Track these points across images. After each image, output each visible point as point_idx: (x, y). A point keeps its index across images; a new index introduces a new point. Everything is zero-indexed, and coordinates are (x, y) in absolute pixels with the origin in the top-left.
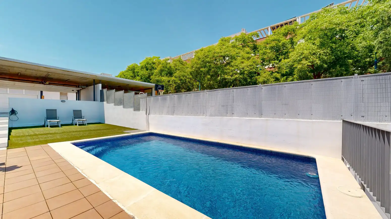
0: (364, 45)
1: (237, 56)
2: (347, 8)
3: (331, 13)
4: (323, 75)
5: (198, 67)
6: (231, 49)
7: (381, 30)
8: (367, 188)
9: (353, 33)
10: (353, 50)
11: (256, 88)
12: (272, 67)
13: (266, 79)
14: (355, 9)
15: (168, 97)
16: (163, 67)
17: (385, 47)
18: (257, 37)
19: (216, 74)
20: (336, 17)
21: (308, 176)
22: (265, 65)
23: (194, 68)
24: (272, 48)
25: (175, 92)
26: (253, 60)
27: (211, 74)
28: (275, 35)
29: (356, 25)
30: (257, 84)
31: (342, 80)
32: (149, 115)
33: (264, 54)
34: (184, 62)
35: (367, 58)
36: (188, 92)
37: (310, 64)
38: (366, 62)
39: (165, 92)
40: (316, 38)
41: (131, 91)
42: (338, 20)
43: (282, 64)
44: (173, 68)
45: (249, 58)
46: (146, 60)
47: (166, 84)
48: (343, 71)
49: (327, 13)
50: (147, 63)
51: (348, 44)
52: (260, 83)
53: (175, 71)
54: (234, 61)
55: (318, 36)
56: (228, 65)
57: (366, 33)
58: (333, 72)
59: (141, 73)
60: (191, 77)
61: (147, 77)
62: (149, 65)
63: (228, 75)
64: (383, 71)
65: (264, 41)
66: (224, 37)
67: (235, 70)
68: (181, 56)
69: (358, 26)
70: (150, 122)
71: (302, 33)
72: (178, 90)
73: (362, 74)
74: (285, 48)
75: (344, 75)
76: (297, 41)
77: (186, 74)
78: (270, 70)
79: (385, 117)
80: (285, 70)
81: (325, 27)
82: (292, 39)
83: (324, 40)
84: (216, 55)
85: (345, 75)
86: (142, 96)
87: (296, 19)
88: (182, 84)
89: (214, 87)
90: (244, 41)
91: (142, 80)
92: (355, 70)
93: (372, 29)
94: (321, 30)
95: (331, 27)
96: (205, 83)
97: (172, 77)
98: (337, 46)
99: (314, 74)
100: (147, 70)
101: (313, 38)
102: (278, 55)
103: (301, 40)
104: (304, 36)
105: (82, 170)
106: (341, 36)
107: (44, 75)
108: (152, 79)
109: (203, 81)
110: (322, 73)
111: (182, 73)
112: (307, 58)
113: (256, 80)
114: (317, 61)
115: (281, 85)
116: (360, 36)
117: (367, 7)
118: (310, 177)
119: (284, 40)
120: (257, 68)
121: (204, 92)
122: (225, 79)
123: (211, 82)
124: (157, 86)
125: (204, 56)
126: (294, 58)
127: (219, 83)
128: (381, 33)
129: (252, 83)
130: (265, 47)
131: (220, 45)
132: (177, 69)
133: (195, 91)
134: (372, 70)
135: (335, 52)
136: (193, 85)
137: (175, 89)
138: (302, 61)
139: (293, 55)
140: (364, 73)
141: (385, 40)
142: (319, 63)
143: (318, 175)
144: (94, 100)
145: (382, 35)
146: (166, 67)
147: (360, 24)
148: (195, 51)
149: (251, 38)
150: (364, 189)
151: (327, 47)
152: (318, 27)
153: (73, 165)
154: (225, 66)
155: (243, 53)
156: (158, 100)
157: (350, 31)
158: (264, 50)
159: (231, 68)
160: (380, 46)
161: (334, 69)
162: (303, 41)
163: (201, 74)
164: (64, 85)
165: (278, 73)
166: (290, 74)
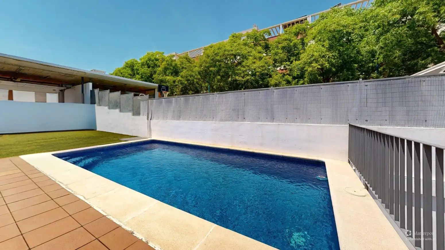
0: (368, 49)
1: (249, 56)
2: (353, 9)
3: (339, 14)
4: (332, 79)
5: (207, 66)
6: (242, 47)
7: (382, 35)
8: (370, 187)
9: (358, 37)
10: (359, 54)
11: (268, 91)
12: (284, 69)
13: (277, 82)
14: (360, 11)
15: (174, 99)
16: (168, 64)
17: (385, 53)
18: (269, 35)
19: (226, 75)
20: (343, 19)
21: (318, 179)
22: (277, 67)
23: (202, 67)
24: (283, 48)
25: (181, 94)
26: (265, 61)
27: (221, 74)
28: (286, 34)
29: (361, 28)
30: (268, 87)
31: (349, 84)
32: (151, 120)
33: (276, 54)
34: (192, 59)
35: (370, 63)
36: (196, 95)
37: (319, 67)
38: (369, 67)
39: (170, 94)
40: (325, 40)
41: (129, 92)
42: (345, 22)
43: (293, 66)
44: (179, 66)
45: (260, 58)
46: (146, 56)
47: (171, 85)
48: (350, 76)
49: (335, 14)
50: (149, 60)
51: (354, 47)
52: (271, 86)
53: (181, 70)
54: (246, 61)
55: (327, 37)
56: (239, 65)
57: (369, 37)
58: (340, 76)
59: (142, 70)
60: (199, 77)
61: (148, 76)
62: (151, 62)
63: (239, 77)
64: (383, 77)
65: (276, 39)
66: (235, 33)
67: (246, 71)
68: (188, 53)
69: (362, 30)
70: (152, 128)
71: (312, 34)
72: (184, 92)
73: (366, 79)
74: (296, 49)
75: (350, 79)
76: (307, 42)
77: (193, 74)
78: (282, 72)
79: (385, 121)
80: (296, 72)
81: (334, 29)
82: (302, 39)
83: (333, 43)
84: (226, 53)
85: (352, 79)
86: (143, 98)
87: (307, 17)
88: (189, 85)
89: (225, 89)
90: (256, 38)
91: (143, 79)
92: (360, 75)
93: (374, 34)
94: (330, 31)
95: (338, 29)
96: (215, 84)
97: (178, 76)
98: (344, 49)
99: (323, 78)
100: (149, 67)
101: (322, 40)
102: (290, 56)
103: (311, 41)
104: (314, 37)
105: (66, 185)
106: (348, 39)
107: (14, 69)
108: (155, 79)
109: (213, 82)
110: (331, 77)
111: (190, 73)
112: (317, 61)
113: (268, 82)
114: (326, 64)
115: (292, 89)
116: (364, 40)
117: (370, 10)
118: (320, 180)
119: (296, 40)
120: (269, 69)
121: (213, 94)
122: (236, 80)
123: (221, 84)
124: (160, 87)
125: (214, 53)
126: (305, 59)
127: (230, 85)
128: (382, 38)
129: (264, 86)
130: (277, 47)
131: (230, 42)
132: (184, 68)
133: (203, 93)
134: (374, 75)
135: (342, 55)
136: (201, 87)
137: (182, 91)
138: (312, 63)
139: (304, 57)
140: (368, 78)
141: (385, 45)
142: (328, 66)
143: (327, 178)
144: (83, 103)
145: (383, 40)
146: (171, 65)
147: (364, 28)
148: (204, 48)
149: (263, 35)
150: (367, 188)
151: (335, 50)
152: (327, 28)
153: (54, 180)
154: (236, 66)
155: (254, 52)
156: (161, 103)
157: (355, 34)
158: (276, 50)
159: (242, 69)
160: (381, 51)
161: (341, 73)
162: (313, 42)
163: (211, 75)
164: (42, 83)
165: (289, 75)
166: (301, 77)
